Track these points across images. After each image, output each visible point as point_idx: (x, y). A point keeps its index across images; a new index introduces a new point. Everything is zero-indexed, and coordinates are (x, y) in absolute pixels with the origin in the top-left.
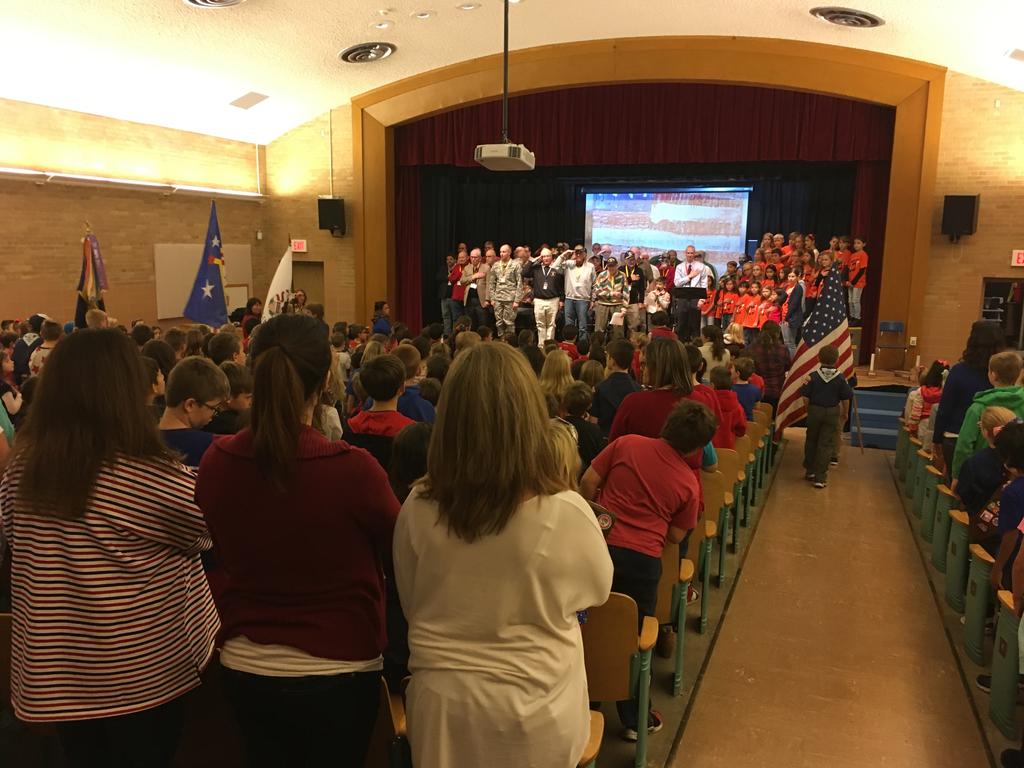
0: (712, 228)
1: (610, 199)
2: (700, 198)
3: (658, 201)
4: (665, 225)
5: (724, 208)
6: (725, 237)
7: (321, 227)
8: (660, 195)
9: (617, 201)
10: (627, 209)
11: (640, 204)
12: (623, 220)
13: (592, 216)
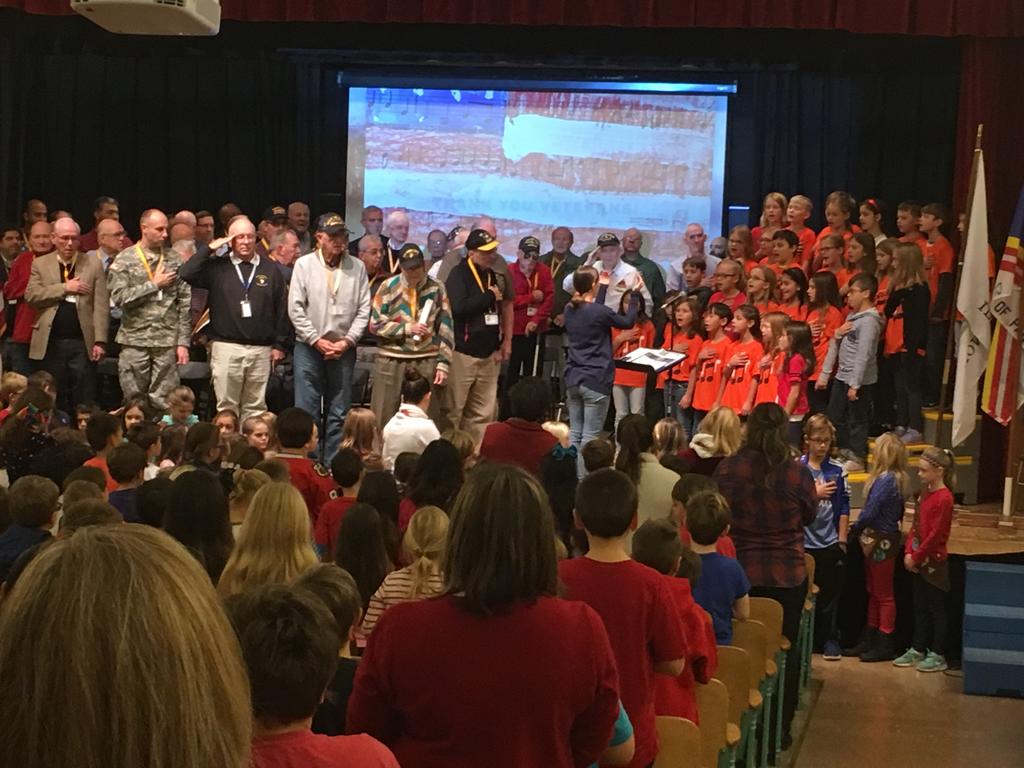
0: (649, 175)
1: (408, 101)
2: (618, 105)
3: (521, 109)
4: (537, 166)
5: (671, 130)
6: (676, 198)
8: (523, 96)
9: (422, 107)
10: (446, 125)
11: (478, 113)
12: (438, 152)
13: (363, 140)
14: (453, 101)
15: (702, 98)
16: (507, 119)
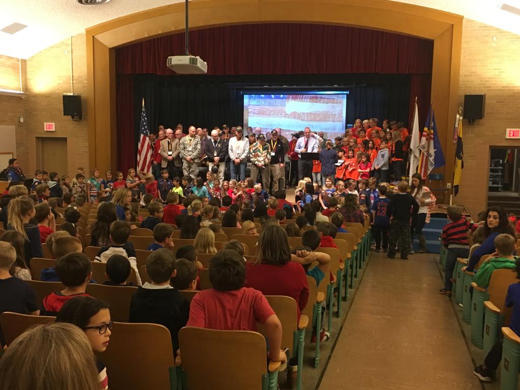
0: (325, 117)
1: (259, 98)
2: (316, 98)
3: (290, 99)
4: (295, 115)
5: (331, 104)
6: (332, 123)
7: (65, 114)
8: (291, 96)
9: (263, 100)
10: (270, 105)
11: (279, 101)
12: (268, 112)
13: (248, 109)
14: (272, 98)
15: (339, 95)
16: (287, 102)
